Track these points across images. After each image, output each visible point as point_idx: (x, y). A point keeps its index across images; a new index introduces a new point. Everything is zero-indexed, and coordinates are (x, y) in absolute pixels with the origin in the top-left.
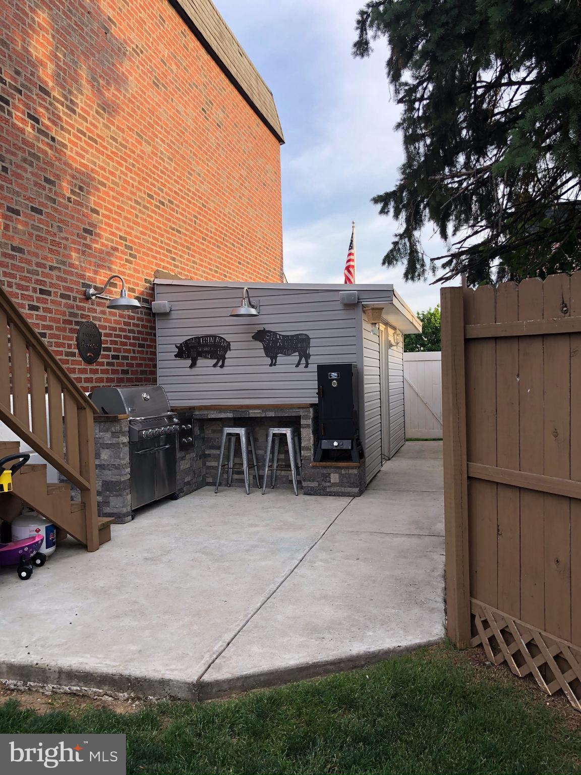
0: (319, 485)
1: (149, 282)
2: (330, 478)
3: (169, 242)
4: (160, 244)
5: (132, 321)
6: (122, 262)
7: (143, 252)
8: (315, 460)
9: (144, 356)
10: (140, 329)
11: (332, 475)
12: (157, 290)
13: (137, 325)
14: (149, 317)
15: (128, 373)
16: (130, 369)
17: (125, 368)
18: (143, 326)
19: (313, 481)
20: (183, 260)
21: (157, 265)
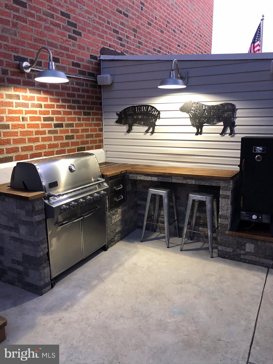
0: (234, 251)
1: (95, 58)
2: (245, 247)
3: (116, 24)
4: (106, 24)
5: (76, 93)
6: (65, 38)
7: (89, 31)
8: (231, 229)
9: (90, 122)
10: (85, 99)
11: (247, 245)
12: (103, 65)
13: (83, 97)
14: (95, 89)
15: (73, 138)
16: (75, 134)
17: (70, 134)
18: (88, 97)
19: (228, 247)
20: (129, 41)
21: (103, 43)
